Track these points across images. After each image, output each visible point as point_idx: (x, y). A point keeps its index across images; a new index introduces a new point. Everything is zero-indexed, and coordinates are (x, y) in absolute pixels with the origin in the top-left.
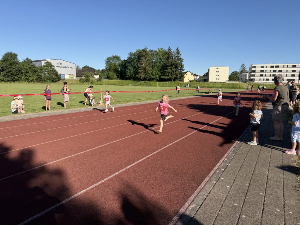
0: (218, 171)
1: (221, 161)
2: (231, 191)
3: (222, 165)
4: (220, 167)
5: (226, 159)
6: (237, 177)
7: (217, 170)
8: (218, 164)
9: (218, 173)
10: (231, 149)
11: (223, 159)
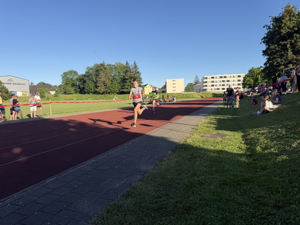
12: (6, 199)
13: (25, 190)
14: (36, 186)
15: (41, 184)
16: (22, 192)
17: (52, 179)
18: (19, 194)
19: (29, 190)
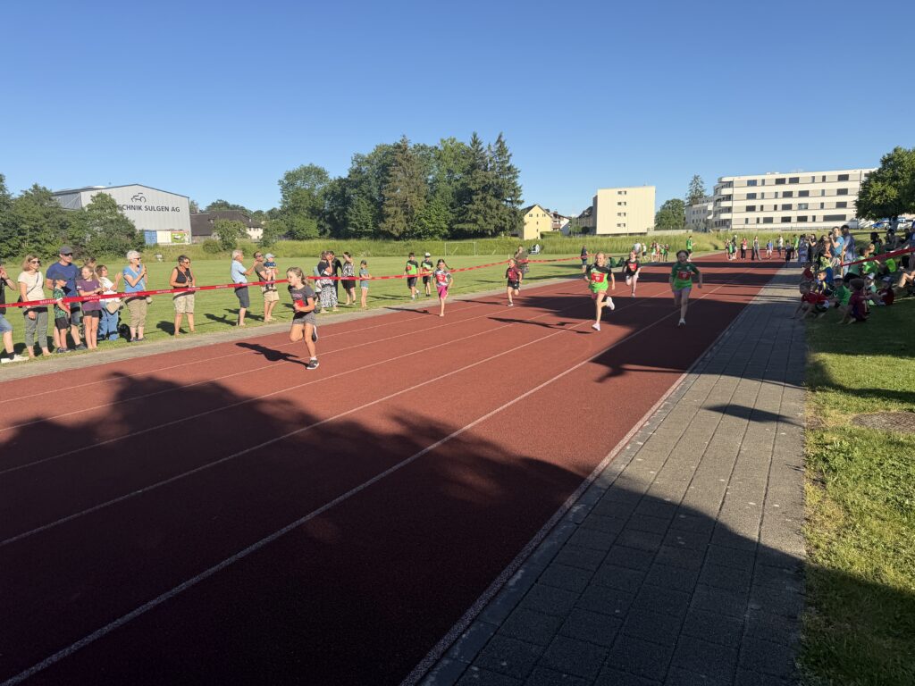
0: (628, 448)
1: (636, 428)
2: (657, 479)
3: (638, 435)
4: (633, 439)
5: (647, 424)
6: (672, 455)
7: (626, 444)
8: (629, 435)
9: (630, 451)
10: (658, 404)
11: (640, 423)
12: (450, 647)
13: (471, 613)
14: (492, 600)
15: (499, 591)
16: (473, 621)
17: (515, 572)
18: (468, 627)
19: (486, 613)
